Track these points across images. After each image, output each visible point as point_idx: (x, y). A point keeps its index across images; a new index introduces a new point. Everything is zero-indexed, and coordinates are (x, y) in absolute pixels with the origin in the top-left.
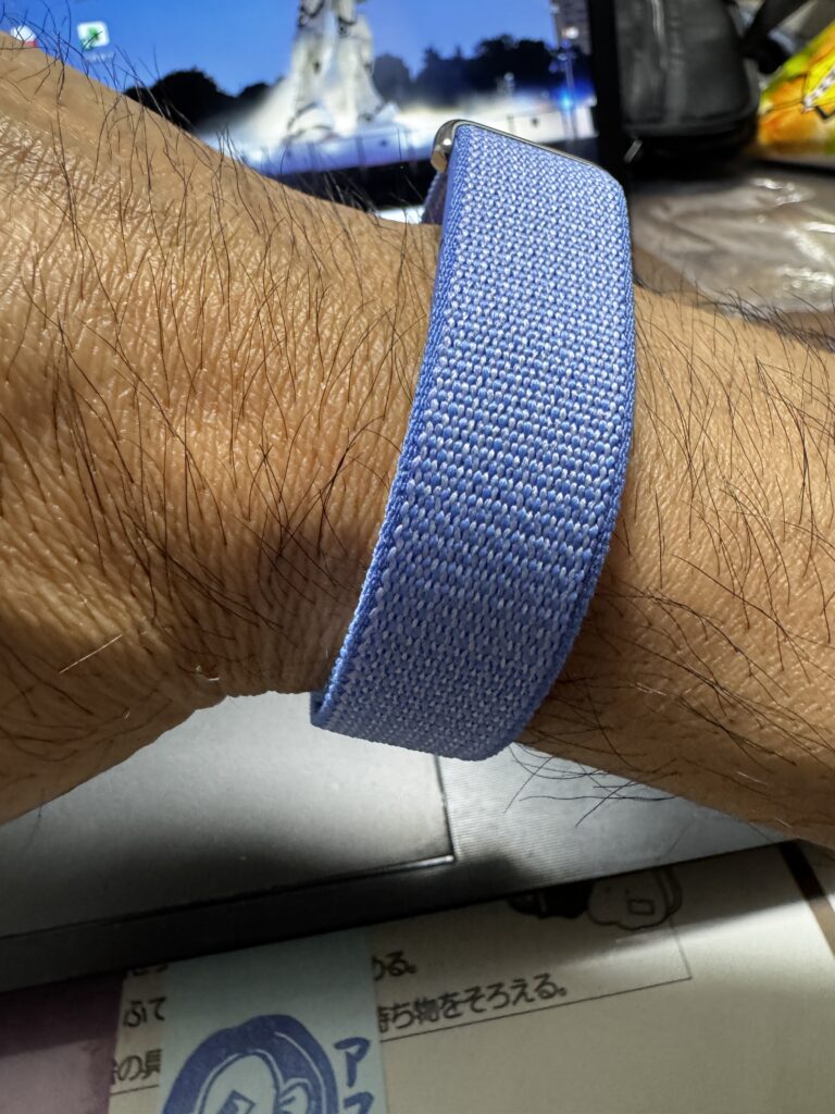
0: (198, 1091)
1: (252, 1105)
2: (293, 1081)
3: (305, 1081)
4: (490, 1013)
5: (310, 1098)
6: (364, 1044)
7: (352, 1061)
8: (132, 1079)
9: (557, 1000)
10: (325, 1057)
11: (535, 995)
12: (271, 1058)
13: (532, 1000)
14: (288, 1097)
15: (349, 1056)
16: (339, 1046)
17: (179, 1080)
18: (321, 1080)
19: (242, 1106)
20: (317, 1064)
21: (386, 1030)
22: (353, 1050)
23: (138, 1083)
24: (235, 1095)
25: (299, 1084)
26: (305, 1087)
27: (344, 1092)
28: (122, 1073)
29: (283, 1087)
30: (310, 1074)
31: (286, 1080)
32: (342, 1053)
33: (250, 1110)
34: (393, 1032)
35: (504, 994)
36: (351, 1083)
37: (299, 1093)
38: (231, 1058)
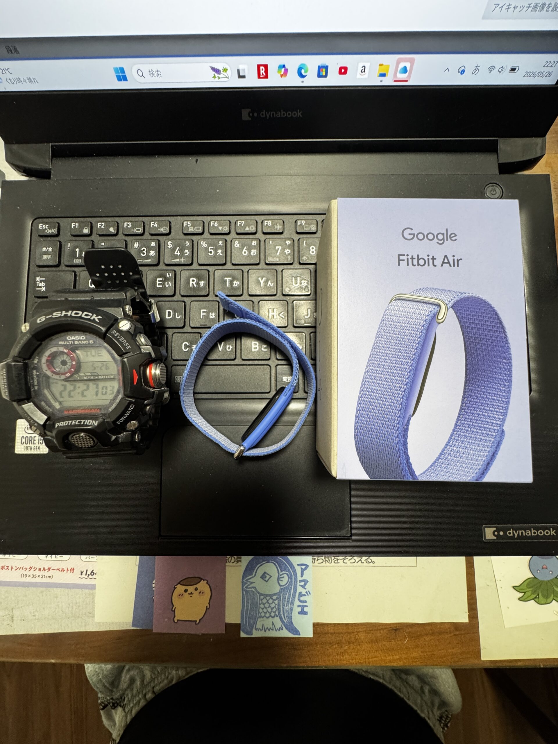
0: (254, 570)
1: (271, 577)
2: (283, 572)
3: (288, 573)
4: (349, 564)
5: (289, 578)
6: (307, 566)
7: (302, 571)
8: (232, 563)
9: (371, 564)
10: (294, 567)
11: (365, 562)
12: (276, 564)
13: (363, 563)
14: (282, 576)
15: (302, 568)
16: (298, 565)
17: (248, 566)
18: (292, 573)
19: (268, 577)
20: (291, 569)
21: (314, 563)
22: (303, 567)
23: (234, 564)
24: (265, 573)
25: (285, 573)
26: (288, 575)
27: (299, 578)
28: (229, 561)
29: (280, 574)
30: (289, 571)
31: (281, 572)
32: (299, 567)
33: (270, 578)
34: (316, 563)
35: (355, 559)
36: (302, 576)
37: (285, 576)
38: (264, 563)
